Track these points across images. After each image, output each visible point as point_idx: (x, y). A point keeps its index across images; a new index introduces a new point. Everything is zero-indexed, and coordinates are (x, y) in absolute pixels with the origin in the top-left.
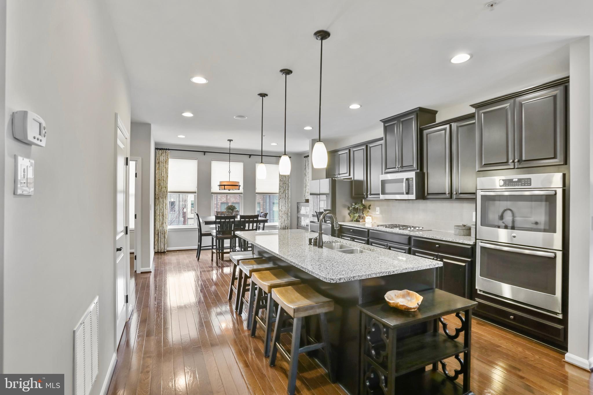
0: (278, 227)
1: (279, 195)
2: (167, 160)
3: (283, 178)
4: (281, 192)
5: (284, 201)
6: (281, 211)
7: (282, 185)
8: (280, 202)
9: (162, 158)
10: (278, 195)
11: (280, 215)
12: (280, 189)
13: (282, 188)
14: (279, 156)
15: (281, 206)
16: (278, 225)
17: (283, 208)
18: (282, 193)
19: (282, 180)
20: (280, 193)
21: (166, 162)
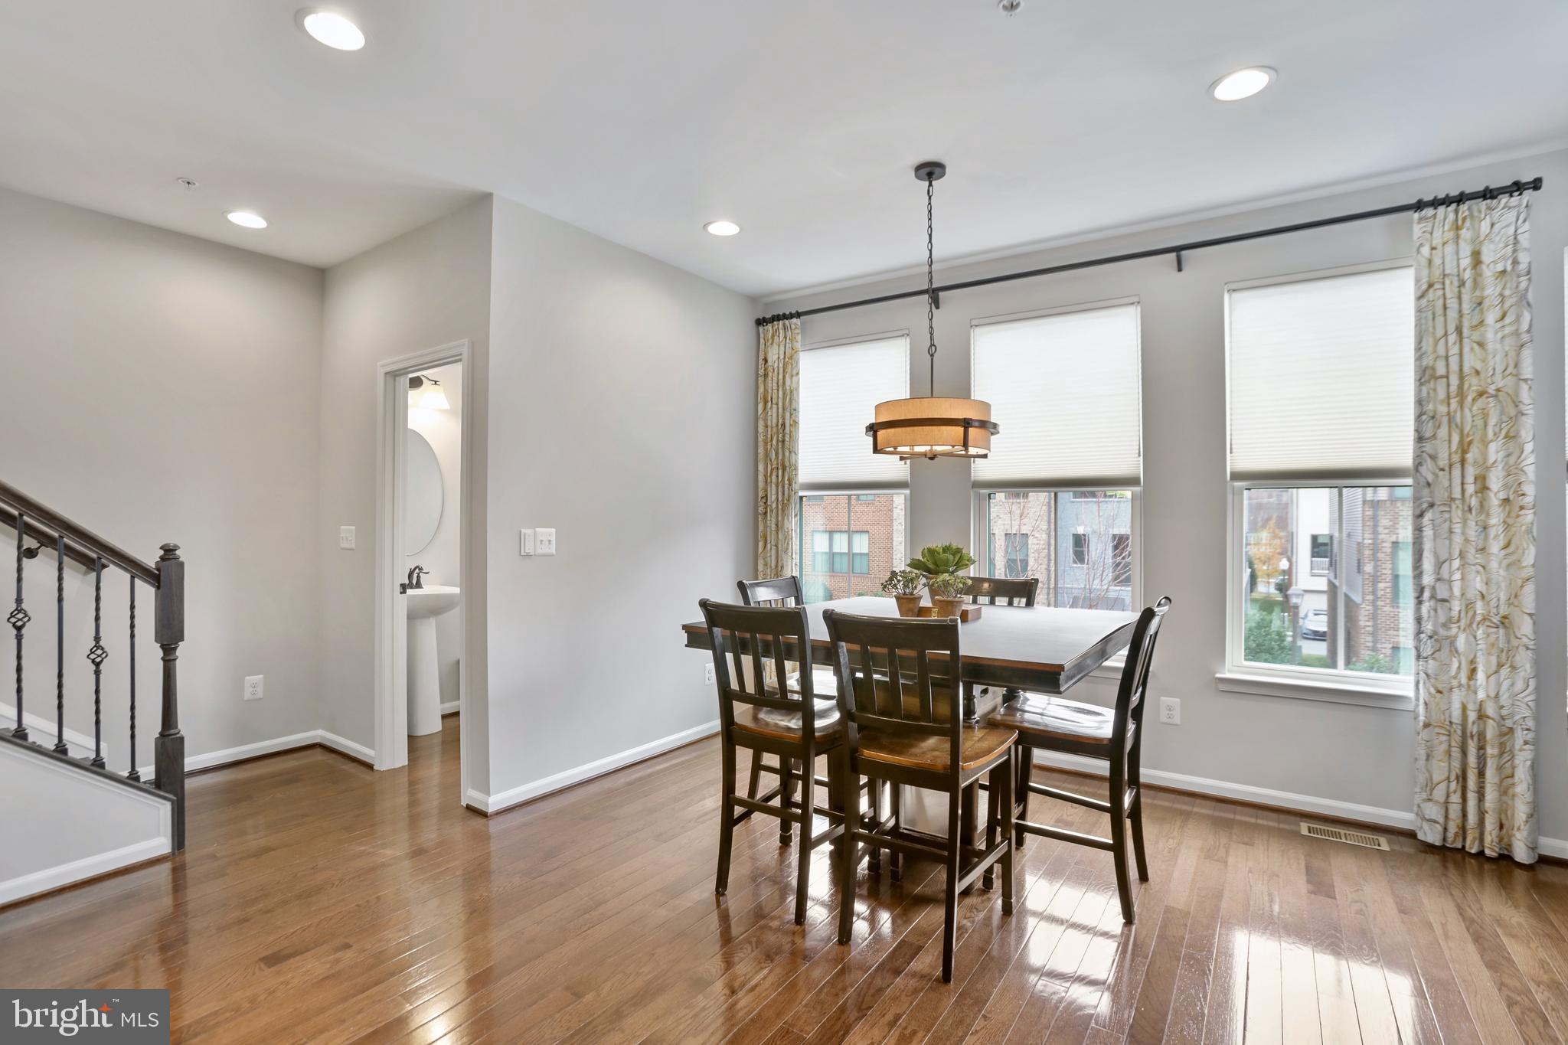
0: (1411, 707)
1: (1416, 487)
2: (791, 357)
3: (1455, 350)
4: (1433, 457)
5: (1465, 522)
6: (1433, 597)
7: (1443, 409)
8: (1428, 532)
9: (774, 354)
10: (1409, 481)
11: (1428, 627)
12: (1420, 439)
13: (1443, 432)
14: (1414, 201)
15: (1439, 565)
16: (1410, 693)
17: (1457, 576)
18: (1443, 462)
19: (1441, 370)
20: (1427, 471)
21: (789, 363)
